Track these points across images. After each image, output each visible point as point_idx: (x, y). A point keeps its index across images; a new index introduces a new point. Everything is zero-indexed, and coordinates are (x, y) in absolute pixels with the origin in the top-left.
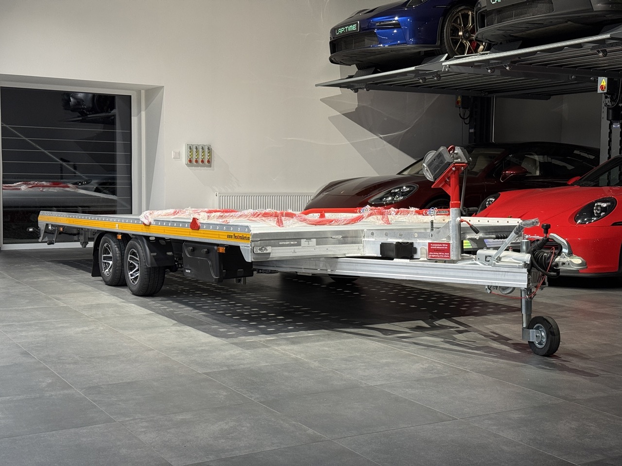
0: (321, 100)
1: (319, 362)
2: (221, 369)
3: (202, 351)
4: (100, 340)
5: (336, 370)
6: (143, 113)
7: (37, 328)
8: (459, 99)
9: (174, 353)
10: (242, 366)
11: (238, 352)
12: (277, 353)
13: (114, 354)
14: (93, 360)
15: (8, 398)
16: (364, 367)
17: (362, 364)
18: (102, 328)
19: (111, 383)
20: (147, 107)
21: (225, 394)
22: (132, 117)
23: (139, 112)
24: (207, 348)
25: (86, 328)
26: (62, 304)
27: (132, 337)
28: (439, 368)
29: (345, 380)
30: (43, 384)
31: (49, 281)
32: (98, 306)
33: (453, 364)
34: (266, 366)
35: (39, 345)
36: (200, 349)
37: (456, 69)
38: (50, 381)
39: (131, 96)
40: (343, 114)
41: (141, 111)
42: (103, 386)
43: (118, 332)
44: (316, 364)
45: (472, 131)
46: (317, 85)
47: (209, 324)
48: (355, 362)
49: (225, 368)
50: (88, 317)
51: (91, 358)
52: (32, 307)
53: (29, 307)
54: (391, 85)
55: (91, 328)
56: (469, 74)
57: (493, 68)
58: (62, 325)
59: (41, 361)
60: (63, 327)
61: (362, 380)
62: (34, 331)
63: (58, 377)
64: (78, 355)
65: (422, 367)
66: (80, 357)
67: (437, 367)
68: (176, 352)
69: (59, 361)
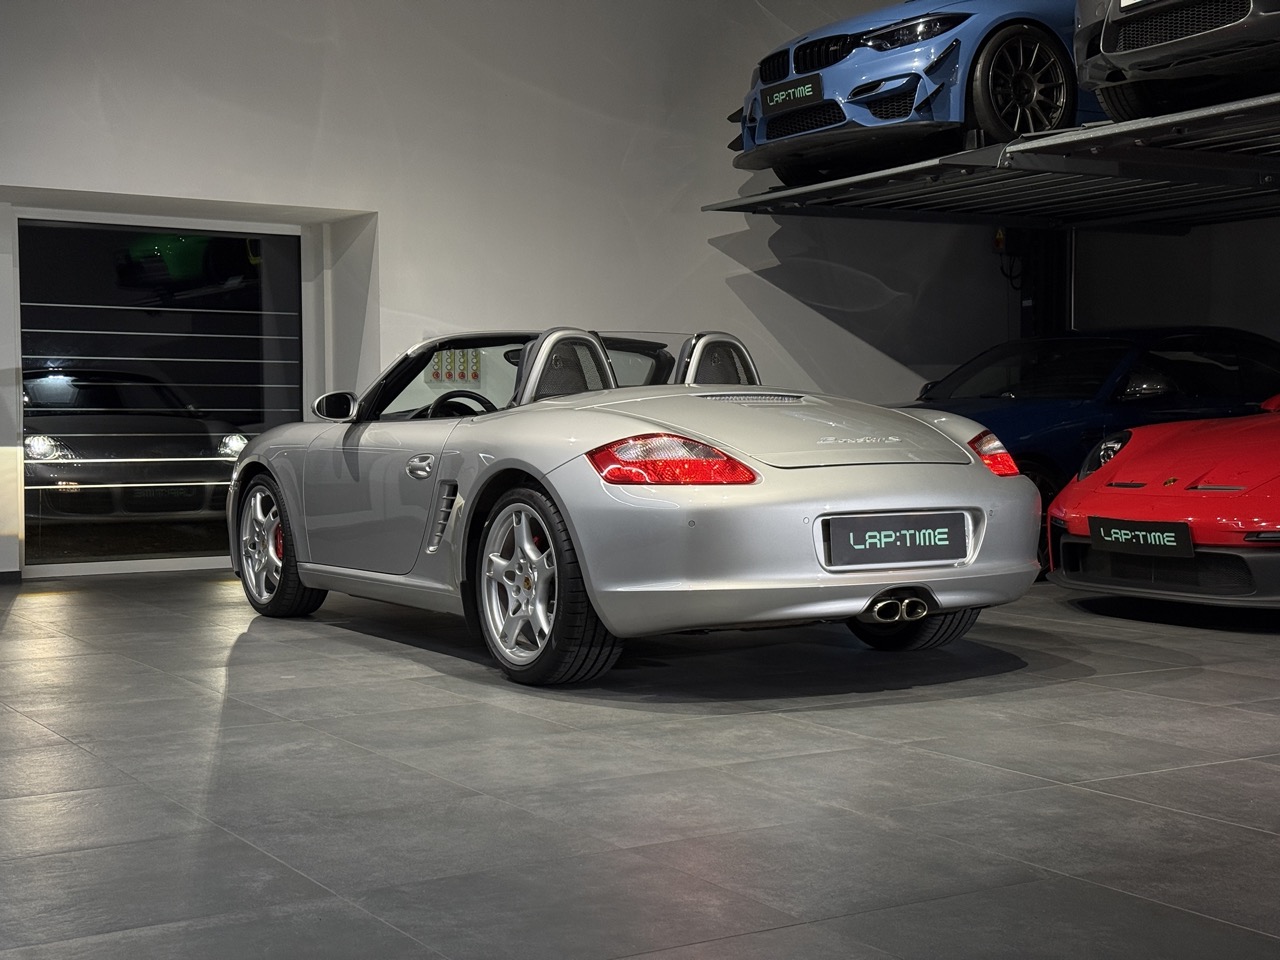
0: (711, 242)
1: (891, 816)
2: (667, 839)
3: (597, 793)
4: (340, 772)
5: (948, 836)
6: (328, 274)
7: (178, 747)
8: (1000, 235)
9: (532, 801)
11: (684, 795)
12: (777, 796)
13: (389, 806)
14: (347, 822)
15: (183, 924)
18: (330, 745)
19: (421, 879)
20: (335, 260)
21: (717, 903)
22: (303, 283)
23: (319, 270)
24: (602, 787)
25: (293, 746)
27: (412, 764)
28: (1192, 826)
29: (990, 864)
30: (255, 885)
32: (295, 694)
33: (1221, 816)
34: (772, 828)
36: (589, 789)
37: (1026, 164)
38: (268, 877)
39: (299, 237)
40: (758, 272)
41: (323, 269)
42: (403, 888)
43: (371, 753)
44: (891, 823)
45: (1028, 303)
46: (704, 209)
47: (575, 731)
49: (675, 837)
50: (285, 720)
51: (338, 817)
52: (147, 700)
53: (138, 701)
54: (861, 205)
55: (303, 745)
56: (1054, 173)
58: (232, 740)
59: (224, 825)
60: (238, 744)
61: (1032, 861)
62: (173, 755)
63: (281, 864)
64: (307, 810)
65: (1152, 825)
66: (311, 815)
67: (1186, 824)
68: (536, 797)
69: (266, 826)
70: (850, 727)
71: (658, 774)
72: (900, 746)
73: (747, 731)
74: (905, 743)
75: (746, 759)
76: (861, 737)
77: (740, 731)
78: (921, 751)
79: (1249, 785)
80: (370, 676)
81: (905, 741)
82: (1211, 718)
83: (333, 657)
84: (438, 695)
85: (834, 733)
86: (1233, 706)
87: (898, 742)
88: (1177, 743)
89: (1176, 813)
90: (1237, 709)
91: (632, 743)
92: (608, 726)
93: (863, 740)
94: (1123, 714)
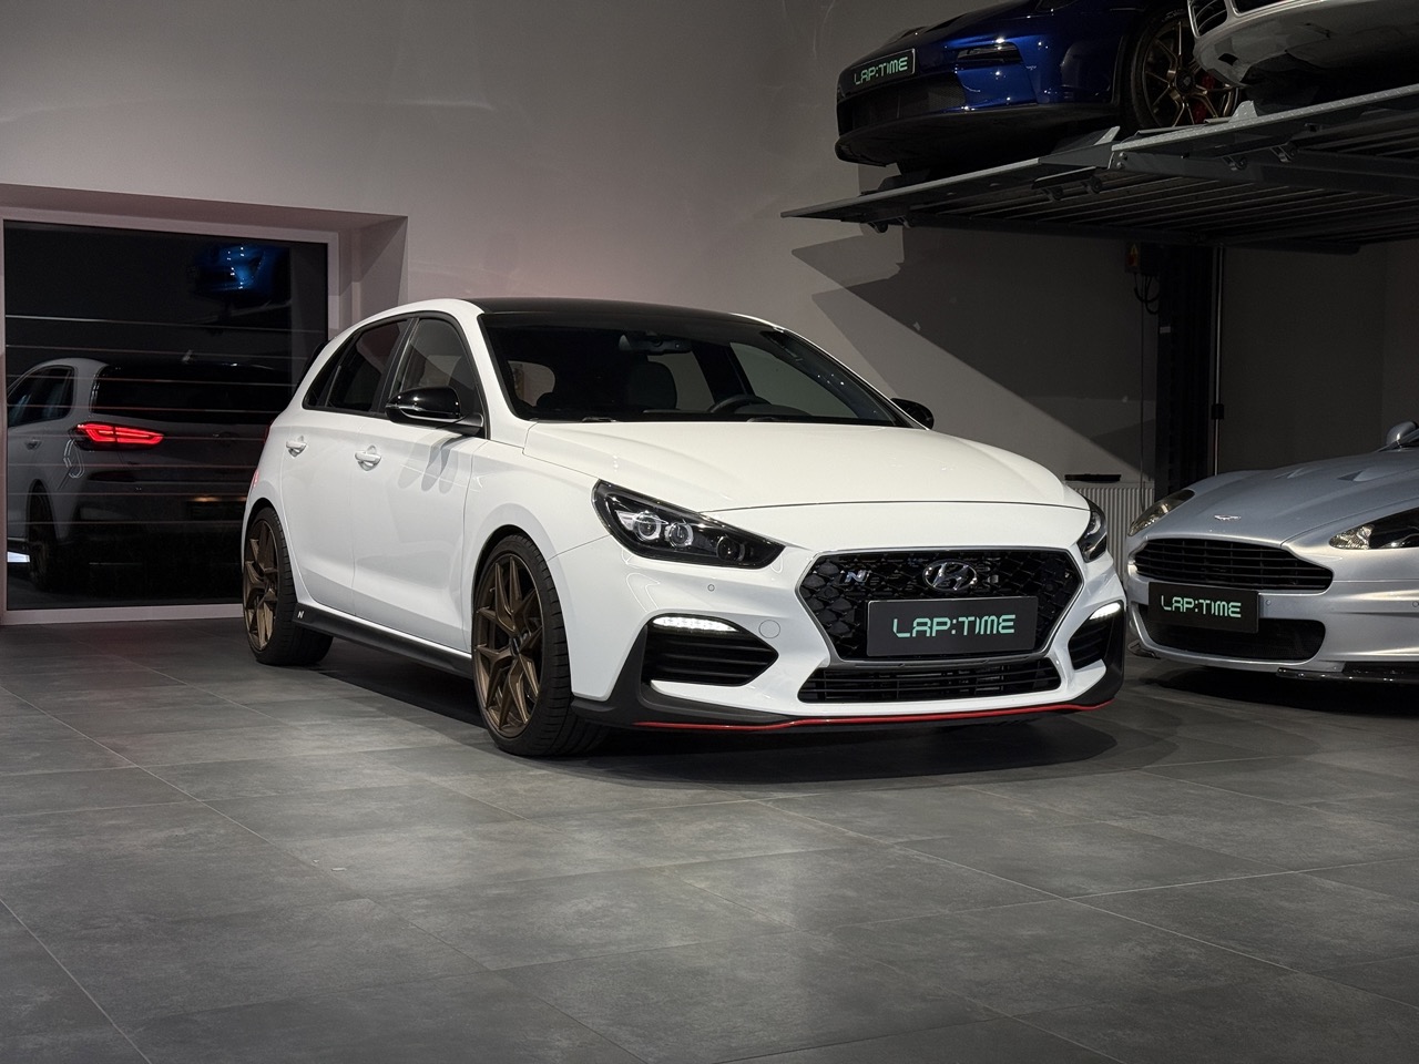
0: (795, 252)
2: (551, 959)
3: (499, 899)
4: (213, 866)
5: (890, 962)
6: (356, 287)
7: (44, 830)
8: (1135, 251)
9: (418, 907)
10: (614, 948)
11: (599, 903)
12: (712, 907)
13: (245, 910)
14: (183, 929)
16: (972, 954)
17: (963, 945)
18: (222, 832)
19: (225, 1006)
20: (364, 271)
22: (330, 297)
23: (345, 286)
24: (511, 890)
25: (180, 832)
26: (125, 762)
27: (304, 857)
28: (1192, 957)
29: (923, 999)
30: (23, 1007)
31: (105, 701)
32: (222, 769)
33: (1232, 943)
35: (38, 880)
36: (492, 892)
37: (1143, 166)
38: (46, 998)
39: (325, 246)
40: (850, 289)
41: (350, 282)
42: (198, 1017)
45: (1166, 330)
46: (784, 215)
47: (518, 819)
48: (939, 936)
49: (564, 956)
50: (190, 799)
51: (177, 922)
52: (46, 771)
53: (37, 772)
54: (969, 214)
55: (193, 831)
57: (1243, 158)
58: (113, 822)
59: (34, 930)
61: (975, 997)
62: (34, 840)
63: (72, 984)
64: (143, 913)
65: (1143, 953)
66: (148, 919)
67: (1186, 954)
68: (426, 902)
69: (84, 932)
70: (844, 822)
71: (586, 875)
72: (888, 847)
73: (720, 824)
74: (897, 844)
75: (701, 859)
76: (851, 833)
77: (711, 823)
78: (912, 852)
79: (1286, 904)
80: (318, 748)
81: (900, 840)
82: (1277, 820)
83: (293, 723)
84: (387, 772)
85: (822, 827)
86: (1311, 805)
87: (891, 841)
88: (1224, 850)
89: (1181, 938)
90: (1314, 808)
91: (577, 836)
92: (559, 814)
93: (851, 838)
94: (1174, 812)
